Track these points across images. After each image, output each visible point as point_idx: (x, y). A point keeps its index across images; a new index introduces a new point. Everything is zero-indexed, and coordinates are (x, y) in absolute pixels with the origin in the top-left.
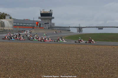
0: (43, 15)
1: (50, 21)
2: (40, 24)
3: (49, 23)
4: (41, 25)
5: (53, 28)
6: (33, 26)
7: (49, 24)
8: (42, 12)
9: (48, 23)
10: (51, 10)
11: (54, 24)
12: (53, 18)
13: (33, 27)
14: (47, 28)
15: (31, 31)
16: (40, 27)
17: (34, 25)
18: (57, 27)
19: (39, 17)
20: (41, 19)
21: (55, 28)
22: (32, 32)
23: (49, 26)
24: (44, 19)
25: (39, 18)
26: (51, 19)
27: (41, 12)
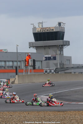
0: (39, 36)
1: (58, 52)
2: (34, 61)
3: (58, 57)
4: (38, 65)
5: (68, 69)
6: (16, 68)
7: (58, 61)
8: (38, 30)
9: (55, 58)
10: (60, 24)
11: (69, 59)
12: (68, 43)
13: (16, 71)
14: (53, 71)
15: (12, 80)
16: (34, 68)
17: (19, 63)
18: (79, 67)
19: (30, 43)
20: (37, 48)
21: (72, 71)
22: (13, 83)
23: (56, 65)
24: (45, 47)
25: (31, 45)
26: (61, 47)
27: (34, 28)
